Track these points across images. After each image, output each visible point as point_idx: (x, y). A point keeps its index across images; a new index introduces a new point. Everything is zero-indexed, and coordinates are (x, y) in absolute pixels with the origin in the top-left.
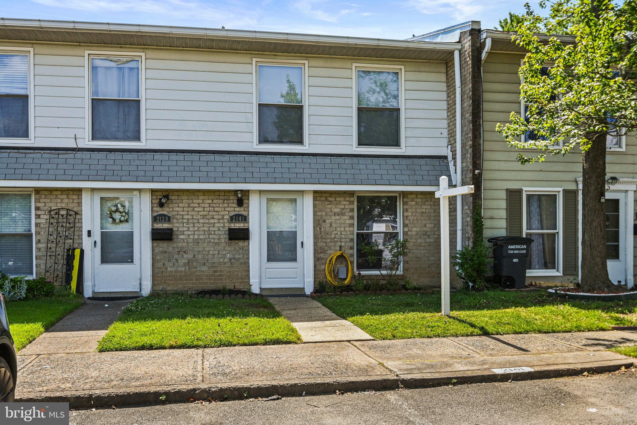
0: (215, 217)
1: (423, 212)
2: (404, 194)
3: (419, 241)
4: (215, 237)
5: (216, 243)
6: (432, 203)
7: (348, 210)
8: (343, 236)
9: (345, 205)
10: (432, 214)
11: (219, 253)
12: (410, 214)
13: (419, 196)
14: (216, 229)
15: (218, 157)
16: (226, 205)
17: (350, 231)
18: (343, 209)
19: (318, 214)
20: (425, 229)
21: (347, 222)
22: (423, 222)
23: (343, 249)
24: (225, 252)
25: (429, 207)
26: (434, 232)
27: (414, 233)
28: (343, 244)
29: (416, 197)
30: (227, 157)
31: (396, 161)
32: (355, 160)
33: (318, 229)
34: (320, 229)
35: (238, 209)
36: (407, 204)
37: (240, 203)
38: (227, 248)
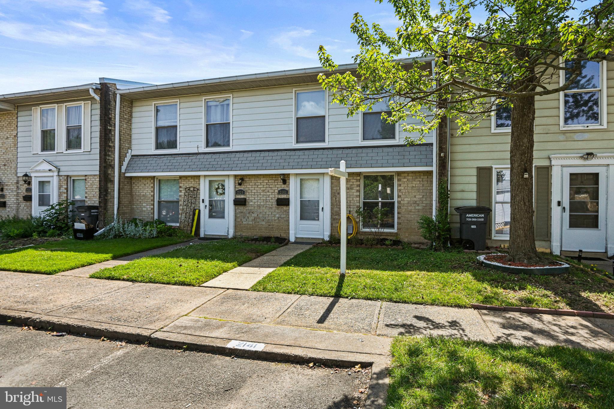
0: (270, 191)
1: (413, 187)
2: (399, 173)
3: (410, 208)
4: (270, 203)
5: (270, 207)
6: (421, 180)
7: (356, 186)
8: (352, 204)
9: (353, 182)
10: (421, 188)
11: (272, 214)
12: (403, 188)
13: (410, 175)
14: (270, 198)
15: (271, 154)
16: (276, 184)
17: (357, 200)
18: (352, 185)
19: (334, 188)
20: (415, 199)
21: (355, 194)
22: (413, 193)
23: (352, 213)
24: (275, 213)
25: (418, 182)
26: (422, 201)
27: (406, 202)
28: (352, 209)
29: (408, 176)
30: (276, 153)
31: (391, 149)
32: (360, 150)
33: (334, 199)
34: (336, 199)
35: (283, 186)
36: (400, 181)
37: (285, 182)
38: (276, 211)
